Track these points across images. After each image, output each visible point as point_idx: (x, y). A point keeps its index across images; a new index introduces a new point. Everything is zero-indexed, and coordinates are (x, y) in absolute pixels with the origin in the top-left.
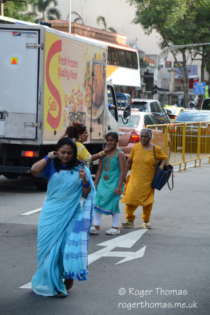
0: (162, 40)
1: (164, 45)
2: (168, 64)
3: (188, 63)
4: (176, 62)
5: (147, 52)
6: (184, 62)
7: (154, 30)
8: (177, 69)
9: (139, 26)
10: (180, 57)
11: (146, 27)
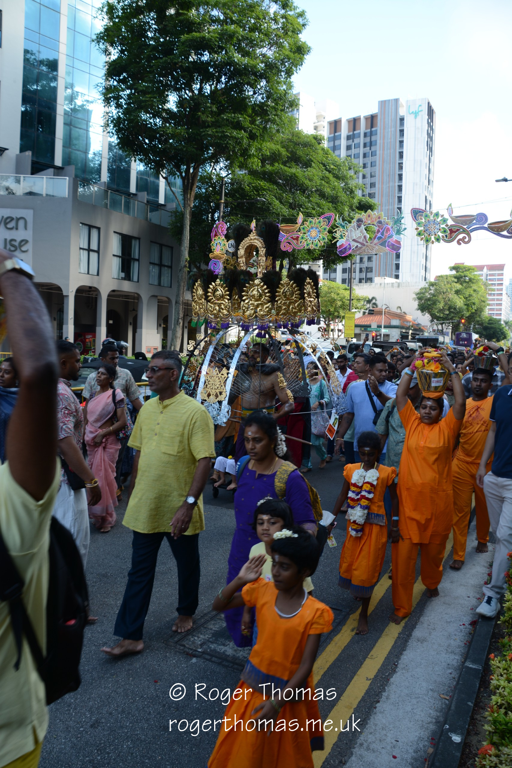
0: (431, 318)
1: (432, 321)
2: (434, 331)
3: (444, 330)
4: (438, 330)
5: (423, 324)
6: (442, 330)
7: (427, 314)
8: (438, 333)
9: (419, 311)
10: (440, 327)
11: (422, 312)
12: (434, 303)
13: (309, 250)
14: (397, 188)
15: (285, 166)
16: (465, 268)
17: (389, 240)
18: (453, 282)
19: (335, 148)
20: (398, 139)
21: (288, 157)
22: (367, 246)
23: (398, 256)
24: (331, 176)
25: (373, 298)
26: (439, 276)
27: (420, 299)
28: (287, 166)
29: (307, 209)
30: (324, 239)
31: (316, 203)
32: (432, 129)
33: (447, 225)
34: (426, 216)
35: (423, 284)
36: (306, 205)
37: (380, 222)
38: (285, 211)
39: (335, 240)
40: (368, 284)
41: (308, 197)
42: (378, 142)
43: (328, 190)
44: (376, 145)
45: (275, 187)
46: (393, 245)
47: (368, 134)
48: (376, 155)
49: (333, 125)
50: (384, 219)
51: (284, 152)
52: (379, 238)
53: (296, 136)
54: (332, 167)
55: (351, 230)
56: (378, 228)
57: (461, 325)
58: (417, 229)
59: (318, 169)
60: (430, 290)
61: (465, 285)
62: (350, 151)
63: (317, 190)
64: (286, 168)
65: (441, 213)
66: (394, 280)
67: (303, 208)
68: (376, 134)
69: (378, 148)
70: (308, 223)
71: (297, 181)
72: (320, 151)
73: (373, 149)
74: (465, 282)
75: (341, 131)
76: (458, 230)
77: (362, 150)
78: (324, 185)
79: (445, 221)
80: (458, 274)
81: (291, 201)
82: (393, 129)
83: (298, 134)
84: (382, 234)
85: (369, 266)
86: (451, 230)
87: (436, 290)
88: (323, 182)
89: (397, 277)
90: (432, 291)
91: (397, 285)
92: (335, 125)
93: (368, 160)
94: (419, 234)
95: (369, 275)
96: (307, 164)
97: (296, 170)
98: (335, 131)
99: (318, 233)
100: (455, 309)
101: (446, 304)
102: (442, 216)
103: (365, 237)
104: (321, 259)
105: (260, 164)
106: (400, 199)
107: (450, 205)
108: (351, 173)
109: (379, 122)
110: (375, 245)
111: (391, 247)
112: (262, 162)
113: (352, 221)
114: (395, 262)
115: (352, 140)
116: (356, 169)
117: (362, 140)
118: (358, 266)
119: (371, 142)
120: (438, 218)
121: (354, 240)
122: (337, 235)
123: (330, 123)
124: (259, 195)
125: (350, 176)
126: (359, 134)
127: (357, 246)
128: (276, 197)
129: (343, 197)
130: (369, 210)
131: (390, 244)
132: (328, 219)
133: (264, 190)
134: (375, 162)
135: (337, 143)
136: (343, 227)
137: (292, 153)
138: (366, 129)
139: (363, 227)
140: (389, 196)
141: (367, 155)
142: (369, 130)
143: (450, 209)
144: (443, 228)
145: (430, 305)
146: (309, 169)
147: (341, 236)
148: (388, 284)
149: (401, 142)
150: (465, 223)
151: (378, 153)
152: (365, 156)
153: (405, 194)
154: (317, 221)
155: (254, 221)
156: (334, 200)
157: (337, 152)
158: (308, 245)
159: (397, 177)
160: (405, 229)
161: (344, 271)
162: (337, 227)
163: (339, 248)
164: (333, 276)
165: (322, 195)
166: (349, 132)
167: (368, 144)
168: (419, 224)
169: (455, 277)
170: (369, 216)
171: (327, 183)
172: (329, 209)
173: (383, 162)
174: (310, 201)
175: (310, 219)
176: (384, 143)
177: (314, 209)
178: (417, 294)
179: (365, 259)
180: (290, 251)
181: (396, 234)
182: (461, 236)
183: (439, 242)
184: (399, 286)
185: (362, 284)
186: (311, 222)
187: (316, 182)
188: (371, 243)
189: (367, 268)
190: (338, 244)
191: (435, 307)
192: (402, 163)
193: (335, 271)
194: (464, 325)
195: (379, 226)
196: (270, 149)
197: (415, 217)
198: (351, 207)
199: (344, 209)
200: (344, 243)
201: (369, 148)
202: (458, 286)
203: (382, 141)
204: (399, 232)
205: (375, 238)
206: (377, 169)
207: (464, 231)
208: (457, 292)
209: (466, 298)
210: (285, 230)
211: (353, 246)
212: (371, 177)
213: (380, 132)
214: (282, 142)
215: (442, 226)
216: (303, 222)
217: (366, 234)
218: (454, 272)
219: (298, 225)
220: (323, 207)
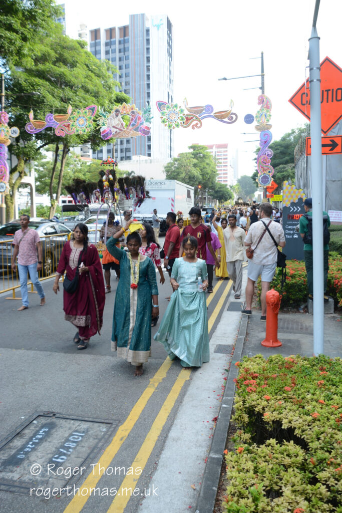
12: (178, 174)
13: (78, 135)
14: (146, 86)
15: (55, 65)
16: (199, 147)
17: (141, 126)
18: (191, 157)
19: (96, 53)
20: (146, 47)
21: (56, 58)
22: (124, 131)
23: (149, 139)
24: (93, 75)
25: (132, 172)
26: (181, 154)
27: (167, 171)
28: (56, 66)
29: (75, 102)
30: (90, 126)
31: (82, 97)
32: (171, 39)
33: (184, 115)
34: (168, 107)
35: (169, 160)
36: (74, 98)
37: (133, 112)
38: (57, 104)
39: (99, 127)
40: (128, 161)
41: (75, 92)
42: (130, 48)
43: (90, 87)
44: (128, 50)
45: (48, 83)
46: (144, 130)
47: (122, 42)
48: (129, 59)
49: (94, 34)
50: (136, 109)
51: (53, 53)
52: (133, 125)
53: (63, 40)
54: (94, 67)
55: (111, 119)
56: (131, 117)
57: (199, 190)
58: (161, 118)
59: (82, 68)
60: (175, 164)
61: (200, 159)
62: (108, 55)
63: (82, 87)
64: (55, 67)
65: (179, 105)
66: (147, 158)
67: (72, 101)
68: (128, 42)
69: (130, 54)
70: (76, 113)
71: (65, 78)
72: (83, 54)
73: (126, 54)
74: (200, 157)
75: (100, 38)
76: (192, 118)
77: (117, 55)
78: (88, 83)
79: (182, 111)
80: (195, 152)
81: (61, 95)
82: (141, 38)
83: (64, 40)
84: (135, 122)
85: (128, 147)
86: (187, 118)
87: (179, 163)
88: (87, 80)
89: (149, 155)
90: (176, 165)
91: (149, 161)
92: (95, 34)
93: (123, 63)
94: (164, 122)
95: (128, 154)
96: (73, 65)
97: (63, 69)
98: (96, 39)
99: (85, 121)
100: (194, 178)
101: (187, 174)
102: (180, 107)
103: (122, 124)
104: (89, 142)
105: (33, 63)
106: (149, 94)
107: (186, 99)
108: (110, 74)
109: (130, 32)
110: (130, 130)
111: (142, 132)
112: (35, 62)
113: (112, 111)
114: (147, 144)
115: (109, 47)
116: (113, 70)
117: (117, 47)
118: (119, 148)
119: (124, 48)
120: (177, 109)
121: (114, 127)
122: (100, 123)
123: (92, 32)
124: (34, 90)
125: (108, 75)
126: (115, 41)
127: (116, 132)
128: (49, 92)
129: (103, 92)
130: (124, 103)
131: (141, 129)
132: (92, 110)
133: (39, 85)
134: (129, 65)
135: (98, 48)
136: (105, 116)
137: (60, 54)
138: (120, 37)
139: (120, 116)
140: (140, 92)
141: (122, 59)
142: (122, 39)
143: (185, 101)
144: (181, 117)
145: (174, 175)
146: (75, 69)
147: (103, 123)
148: (142, 161)
149: (148, 49)
150: (197, 112)
151: (130, 57)
152: (120, 59)
153: (151, 90)
154: (84, 111)
155: (32, 111)
156: (96, 95)
157: (98, 56)
158: (77, 131)
159: (146, 77)
160: (153, 117)
161: (109, 151)
162: (100, 116)
163: (103, 133)
164: (100, 155)
165: (87, 91)
166: (107, 39)
167: (122, 50)
168: (163, 113)
169: (193, 154)
170: (124, 107)
171: (90, 80)
172: (92, 102)
173: (135, 64)
174: (77, 95)
175: (78, 110)
176: (134, 50)
177: (81, 102)
178: (165, 168)
179: (125, 142)
180: (63, 136)
181: (146, 121)
182: (194, 123)
183: (178, 127)
184: (151, 162)
185: (123, 161)
186: (78, 112)
187: (81, 81)
188: (127, 129)
189: (126, 149)
190: (102, 130)
191: (178, 177)
192: (149, 66)
193: (101, 151)
194: (201, 190)
195: (132, 115)
196: (41, 50)
197: (160, 108)
198: (110, 101)
199: (105, 102)
200: (106, 129)
201: (123, 53)
202: (195, 161)
203: (133, 48)
204: (148, 120)
205: (130, 125)
206: (130, 70)
207: (197, 119)
208: (195, 165)
209: (201, 170)
210: (58, 119)
211: (113, 131)
212: (126, 77)
213: (131, 42)
214: (51, 45)
215: (180, 115)
216: (72, 113)
217: (122, 122)
218: (192, 150)
219: (68, 116)
220: (87, 100)
